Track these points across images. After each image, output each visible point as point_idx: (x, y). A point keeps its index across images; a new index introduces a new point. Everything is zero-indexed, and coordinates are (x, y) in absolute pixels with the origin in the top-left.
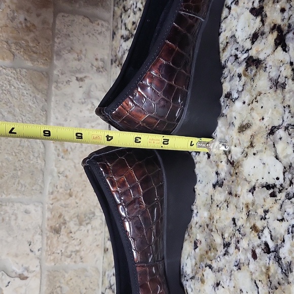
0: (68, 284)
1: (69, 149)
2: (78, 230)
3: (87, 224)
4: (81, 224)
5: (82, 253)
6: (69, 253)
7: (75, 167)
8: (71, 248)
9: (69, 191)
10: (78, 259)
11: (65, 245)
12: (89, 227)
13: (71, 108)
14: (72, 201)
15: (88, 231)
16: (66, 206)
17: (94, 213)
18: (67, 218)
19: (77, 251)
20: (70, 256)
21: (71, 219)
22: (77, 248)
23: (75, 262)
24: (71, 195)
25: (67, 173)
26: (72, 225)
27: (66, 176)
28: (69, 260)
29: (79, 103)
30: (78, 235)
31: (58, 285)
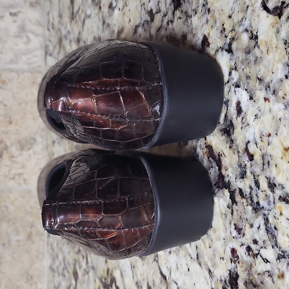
0: (13, 203)
1: (7, 80)
2: (21, 154)
3: (29, 149)
4: (22, 149)
5: (25, 176)
6: (12, 176)
7: (13, 96)
8: (14, 171)
9: (8, 119)
10: (22, 181)
11: (8, 169)
12: (31, 152)
13: (6, 42)
14: (12, 128)
15: (30, 156)
16: (6, 133)
17: (35, 139)
18: (8, 144)
19: (20, 174)
20: (13, 179)
21: (12, 144)
22: (20, 171)
23: (19, 184)
24: (11, 123)
25: (6, 102)
26: (14, 150)
27: (5, 105)
28: (12, 182)
29: (14, 37)
30: (20, 159)
31: (3, 204)
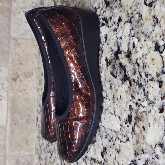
0: (20, 104)
1: (20, 43)
2: (25, 80)
3: (29, 77)
4: (26, 77)
5: (27, 91)
6: (21, 90)
7: (23, 51)
8: (21, 88)
9: (20, 62)
10: (25, 93)
11: (19, 86)
12: (30, 79)
13: (21, 25)
14: (22, 67)
15: (30, 81)
16: (19, 69)
17: (32, 73)
18: (20, 74)
19: (25, 90)
20: (21, 92)
21: (22, 75)
22: (25, 88)
23: (24, 94)
24: (21, 64)
25: (19, 54)
26: (22, 78)
27: (19, 55)
28: (21, 93)
29: (24, 22)
30: (25, 82)
31: (16, 104)
